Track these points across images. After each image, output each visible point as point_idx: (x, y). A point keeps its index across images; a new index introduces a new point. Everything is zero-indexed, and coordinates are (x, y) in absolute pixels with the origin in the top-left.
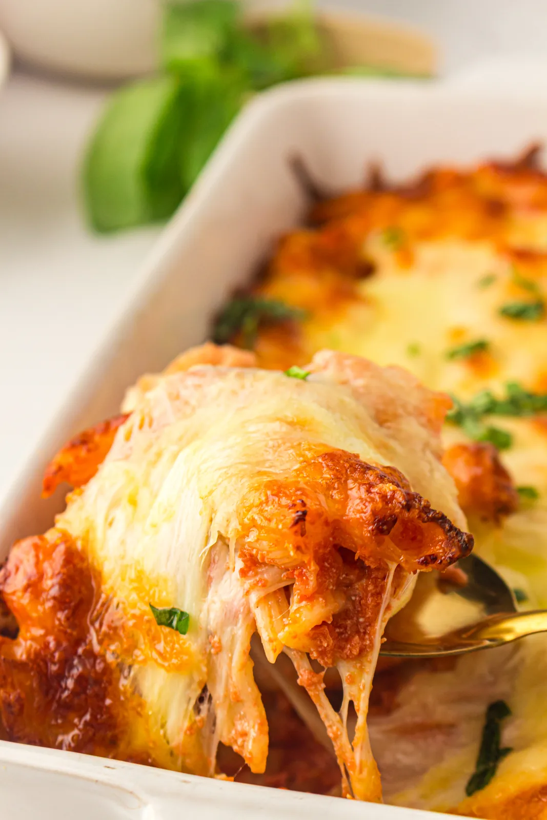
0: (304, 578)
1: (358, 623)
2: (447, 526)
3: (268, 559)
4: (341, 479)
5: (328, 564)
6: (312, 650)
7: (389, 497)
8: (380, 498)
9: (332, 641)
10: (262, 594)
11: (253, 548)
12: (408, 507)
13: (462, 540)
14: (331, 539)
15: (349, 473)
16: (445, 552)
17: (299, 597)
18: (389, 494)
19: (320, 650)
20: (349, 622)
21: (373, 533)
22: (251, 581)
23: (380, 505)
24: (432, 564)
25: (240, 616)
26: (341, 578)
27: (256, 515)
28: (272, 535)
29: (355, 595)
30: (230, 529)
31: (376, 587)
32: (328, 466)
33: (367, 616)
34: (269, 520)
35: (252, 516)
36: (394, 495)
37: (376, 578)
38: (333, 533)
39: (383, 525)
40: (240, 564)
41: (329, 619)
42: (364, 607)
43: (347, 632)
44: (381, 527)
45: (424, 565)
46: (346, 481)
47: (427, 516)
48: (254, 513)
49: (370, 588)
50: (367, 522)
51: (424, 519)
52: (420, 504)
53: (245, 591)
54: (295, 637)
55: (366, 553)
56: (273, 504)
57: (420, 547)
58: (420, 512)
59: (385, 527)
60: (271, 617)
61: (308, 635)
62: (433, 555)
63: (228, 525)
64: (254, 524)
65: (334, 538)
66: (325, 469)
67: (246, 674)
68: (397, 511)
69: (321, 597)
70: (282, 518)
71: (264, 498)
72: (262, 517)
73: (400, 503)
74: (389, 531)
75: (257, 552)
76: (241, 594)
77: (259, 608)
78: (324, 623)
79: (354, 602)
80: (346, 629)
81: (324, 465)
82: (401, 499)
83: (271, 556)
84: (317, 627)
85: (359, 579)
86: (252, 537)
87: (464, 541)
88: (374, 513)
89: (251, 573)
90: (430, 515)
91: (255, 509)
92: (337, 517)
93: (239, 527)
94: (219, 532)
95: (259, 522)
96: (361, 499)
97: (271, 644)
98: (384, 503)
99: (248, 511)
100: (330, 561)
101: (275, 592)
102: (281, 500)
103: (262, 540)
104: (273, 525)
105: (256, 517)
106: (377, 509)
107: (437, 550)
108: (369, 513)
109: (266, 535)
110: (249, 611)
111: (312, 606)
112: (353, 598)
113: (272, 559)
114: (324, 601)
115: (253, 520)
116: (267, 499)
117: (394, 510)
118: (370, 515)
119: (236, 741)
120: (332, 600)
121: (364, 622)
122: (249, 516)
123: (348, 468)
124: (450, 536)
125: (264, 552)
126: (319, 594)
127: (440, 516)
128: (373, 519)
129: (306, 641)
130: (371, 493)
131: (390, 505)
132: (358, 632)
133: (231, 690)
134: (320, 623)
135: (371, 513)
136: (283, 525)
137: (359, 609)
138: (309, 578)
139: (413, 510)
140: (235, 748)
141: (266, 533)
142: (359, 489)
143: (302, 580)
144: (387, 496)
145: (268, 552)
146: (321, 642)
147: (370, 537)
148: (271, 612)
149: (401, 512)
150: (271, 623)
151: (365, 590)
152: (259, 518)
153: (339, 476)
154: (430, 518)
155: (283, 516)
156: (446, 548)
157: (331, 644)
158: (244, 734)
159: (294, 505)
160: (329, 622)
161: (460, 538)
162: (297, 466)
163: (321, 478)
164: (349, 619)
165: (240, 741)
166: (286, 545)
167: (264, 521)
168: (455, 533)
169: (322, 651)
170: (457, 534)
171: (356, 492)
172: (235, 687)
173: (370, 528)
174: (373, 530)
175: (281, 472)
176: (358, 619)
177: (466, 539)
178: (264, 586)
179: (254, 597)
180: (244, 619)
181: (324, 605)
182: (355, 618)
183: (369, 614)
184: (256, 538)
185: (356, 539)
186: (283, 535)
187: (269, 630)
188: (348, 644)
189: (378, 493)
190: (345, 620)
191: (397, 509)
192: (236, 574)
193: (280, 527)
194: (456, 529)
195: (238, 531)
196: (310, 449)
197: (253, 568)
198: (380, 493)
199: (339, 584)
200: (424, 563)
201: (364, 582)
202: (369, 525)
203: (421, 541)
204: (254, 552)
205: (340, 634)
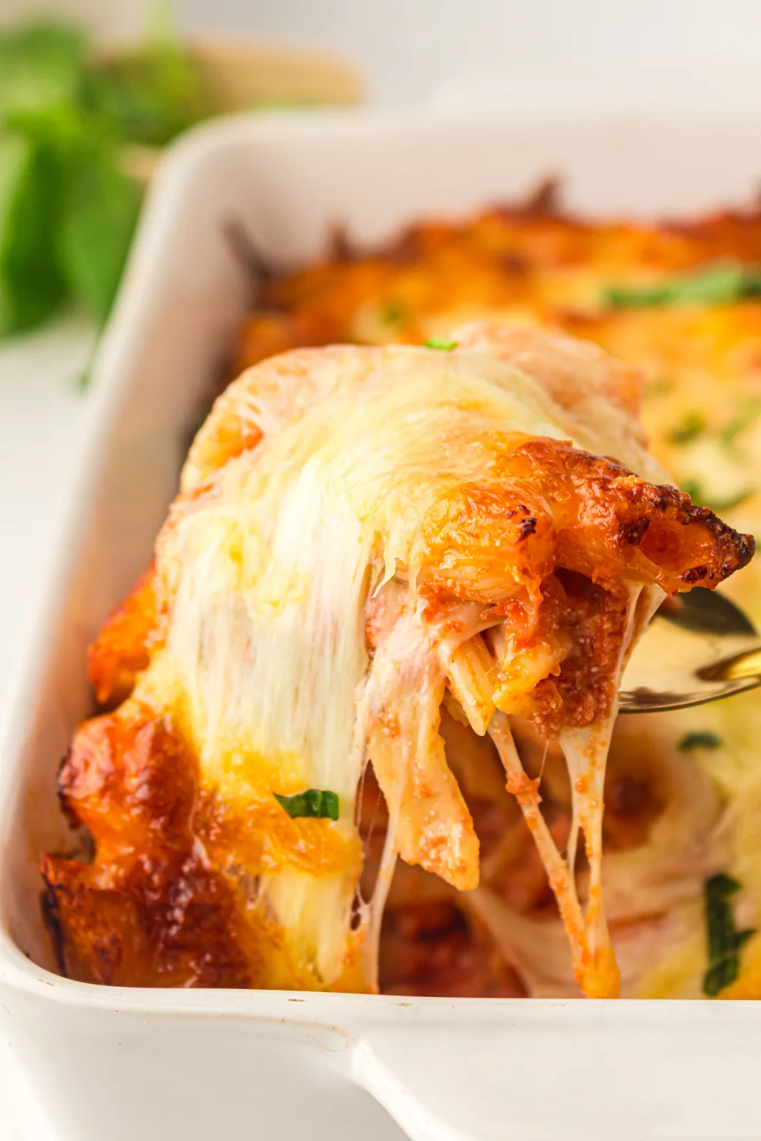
0: (522, 613)
1: (590, 674)
2: (719, 528)
3: (470, 591)
4: (559, 475)
5: (548, 593)
6: (535, 714)
7: (634, 493)
8: (622, 495)
9: (561, 701)
10: (456, 643)
11: (446, 579)
12: (663, 505)
13: (741, 545)
14: (554, 558)
15: (567, 466)
16: (716, 562)
17: (516, 643)
18: (634, 490)
19: (545, 713)
20: (578, 674)
21: (620, 544)
22: (439, 626)
23: (625, 505)
24: (700, 579)
25: (426, 678)
26: (566, 614)
27: (454, 532)
28: (483, 557)
29: (585, 637)
30: (413, 555)
31: (614, 623)
32: (537, 459)
33: (603, 664)
34: (477, 537)
35: (447, 534)
36: (642, 491)
37: (614, 612)
38: (556, 550)
39: (632, 531)
40: (422, 604)
41: (556, 670)
42: (598, 652)
43: (576, 689)
44: (629, 535)
45: (690, 582)
46: (567, 478)
47: (689, 515)
48: (451, 529)
49: (607, 626)
50: (610, 530)
51: (685, 519)
52: (679, 500)
53: (432, 642)
54: (515, 698)
55: (607, 572)
56: (478, 514)
57: (676, 560)
58: (680, 510)
59: (635, 535)
60: (473, 673)
61: (529, 694)
62: (701, 567)
63: (409, 550)
64: (450, 544)
65: (558, 557)
66: (534, 464)
67: (437, 756)
68: (648, 511)
69: (545, 641)
70: (500, 531)
71: (463, 508)
72: (464, 534)
73: (652, 500)
74: (639, 538)
75: (454, 584)
76: (425, 646)
77: (455, 661)
78: (551, 676)
79: (582, 646)
80: (574, 683)
81: (532, 459)
82: (652, 495)
83: (477, 586)
84: (542, 682)
85: (590, 614)
86: (449, 562)
87: (744, 545)
88: (619, 516)
89: (439, 614)
90: (695, 514)
91: (450, 524)
92: (565, 527)
93: (427, 551)
94: (396, 559)
95: (459, 541)
96: (596, 499)
97: (480, 709)
98: (630, 502)
99: (441, 527)
100: (549, 589)
101: (472, 640)
102: (490, 508)
103: (464, 564)
104: (484, 542)
105: (454, 535)
106: (622, 511)
107: (705, 560)
108: (612, 516)
109: (471, 557)
110: (437, 668)
111: (535, 655)
112: (582, 641)
113: (477, 591)
114: (549, 646)
115: (449, 539)
116: (469, 507)
117: (644, 510)
118: (613, 520)
119: (426, 855)
120: (558, 643)
121: (598, 672)
122: (442, 534)
123: (566, 460)
124: (723, 540)
125: (465, 582)
126: (541, 635)
127: (708, 513)
128: (618, 524)
129: (527, 703)
130: (609, 490)
131: (638, 504)
132: (590, 688)
133: (417, 781)
134: (546, 676)
135: (615, 516)
136: (503, 540)
137: (591, 655)
138: (529, 613)
139: (669, 509)
140: (426, 864)
141: (471, 555)
142: (590, 487)
143: (518, 616)
144: (632, 492)
145: (473, 581)
146: (548, 703)
147: (617, 550)
148: (472, 667)
149: (653, 513)
150: (475, 681)
151: (599, 629)
152: (460, 535)
153: (557, 472)
154: (695, 517)
155: (500, 528)
156: (716, 557)
157: (560, 705)
158: (440, 842)
159: (514, 513)
160: (557, 675)
161: (737, 542)
162: (491, 463)
163: (532, 475)
164: (578, 670)
165: (432, 854)
166: (507, 568)
167: (467, 538)
168: (730, 535)
169: (547, 715)
170: (732, 537)
171: (585, 490)
172: (422, 776)
173: (616, 537)
174: (619, 539)
175: (471, 472)
176: (589, 669)
177: (746, 543)
178: (458, 630)
179: (445, 650)
180: (431, 681)
181: (550, 650)
182: (586, 668)
183: (606, 661)
184: (455, 563)
185: (592, 554)
186: (501, 554)
187: (474, 691)
188: (579, 706)
189: (619, 490)
190: (573, 671)
191: (649, 509)
192: (418, 617)
193: (498, 543)
194: (731, 530)
195: (425, 555)
196: (503, 440)
197: (441, 607)
198: (622, 489)
199: (561, 622)
200: (690, 579)
201: (597, 618)
202: (613, 533)
203: (675, 551)
204: (449, 583)
205: (568, 690)
